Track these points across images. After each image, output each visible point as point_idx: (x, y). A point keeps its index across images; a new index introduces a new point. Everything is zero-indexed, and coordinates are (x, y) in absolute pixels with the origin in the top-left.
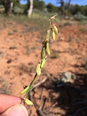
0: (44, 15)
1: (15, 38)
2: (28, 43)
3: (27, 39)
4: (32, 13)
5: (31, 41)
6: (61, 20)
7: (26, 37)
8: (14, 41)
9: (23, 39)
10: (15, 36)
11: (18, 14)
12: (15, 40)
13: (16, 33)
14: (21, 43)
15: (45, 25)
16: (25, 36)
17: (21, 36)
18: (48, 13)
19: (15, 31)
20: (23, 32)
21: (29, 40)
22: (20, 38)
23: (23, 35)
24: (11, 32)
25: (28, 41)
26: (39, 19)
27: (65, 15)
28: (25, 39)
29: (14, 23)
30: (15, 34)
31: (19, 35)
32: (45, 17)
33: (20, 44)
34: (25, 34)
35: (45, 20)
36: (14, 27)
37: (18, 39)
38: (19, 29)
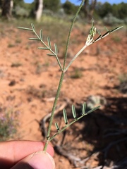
0: (59, 19)
1: (19, 51)
2: (37, 58)
3: (36, 52)
4: (42, 16)
5: (42, 55)
6: (84, 25)
7: (34, 49)
8: (17, 56)
9: (31, 53)
10: (18, 48)
11: (21, 18)
12: (18, 54)
13: (20, 45)
14: (28, 58)
15: (60, 33)
16: (32, 48)
17: (27, 49)
18: (65, 15)
19: (18, 42)
20: (30, 43)
21: (39, 53)
22: (25, 51)
23: (29, 48)
24: (13, 43)
25: (37, 56)
26: (52, 24)
27: (90, 17)
28: (33, 52)
29: (16, 30)
30: (17, 46)
31: (24, 47)
32: (61, 22)
33: (26, 60)
34: (33, 45)
35: (61, 25)
36: (16, 36)
37: (22, 53)
38: (24, 39)
